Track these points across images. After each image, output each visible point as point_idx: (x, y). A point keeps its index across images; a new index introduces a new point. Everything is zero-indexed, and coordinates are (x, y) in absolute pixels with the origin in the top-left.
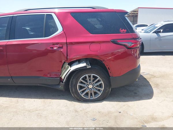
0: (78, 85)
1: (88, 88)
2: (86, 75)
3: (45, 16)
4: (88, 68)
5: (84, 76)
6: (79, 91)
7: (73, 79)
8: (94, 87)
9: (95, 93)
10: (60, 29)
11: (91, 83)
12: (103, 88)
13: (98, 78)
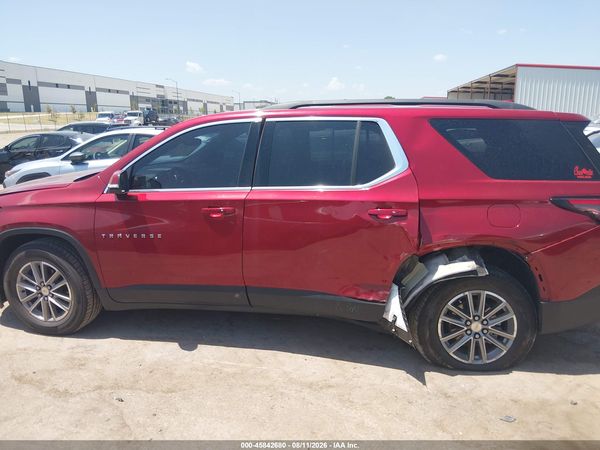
0: (440, 321)
1: (469, 332)
2: (467, 293)
3: (358, 126)
4: (480, 275)
5: (462, 295)
6: (443, 340)
7: (426, 303)
8: (488, 330)
9: (490, 347)
10: (401, 164)
11: (479, 317)
12: (515, 333)
13: (501, 302)
